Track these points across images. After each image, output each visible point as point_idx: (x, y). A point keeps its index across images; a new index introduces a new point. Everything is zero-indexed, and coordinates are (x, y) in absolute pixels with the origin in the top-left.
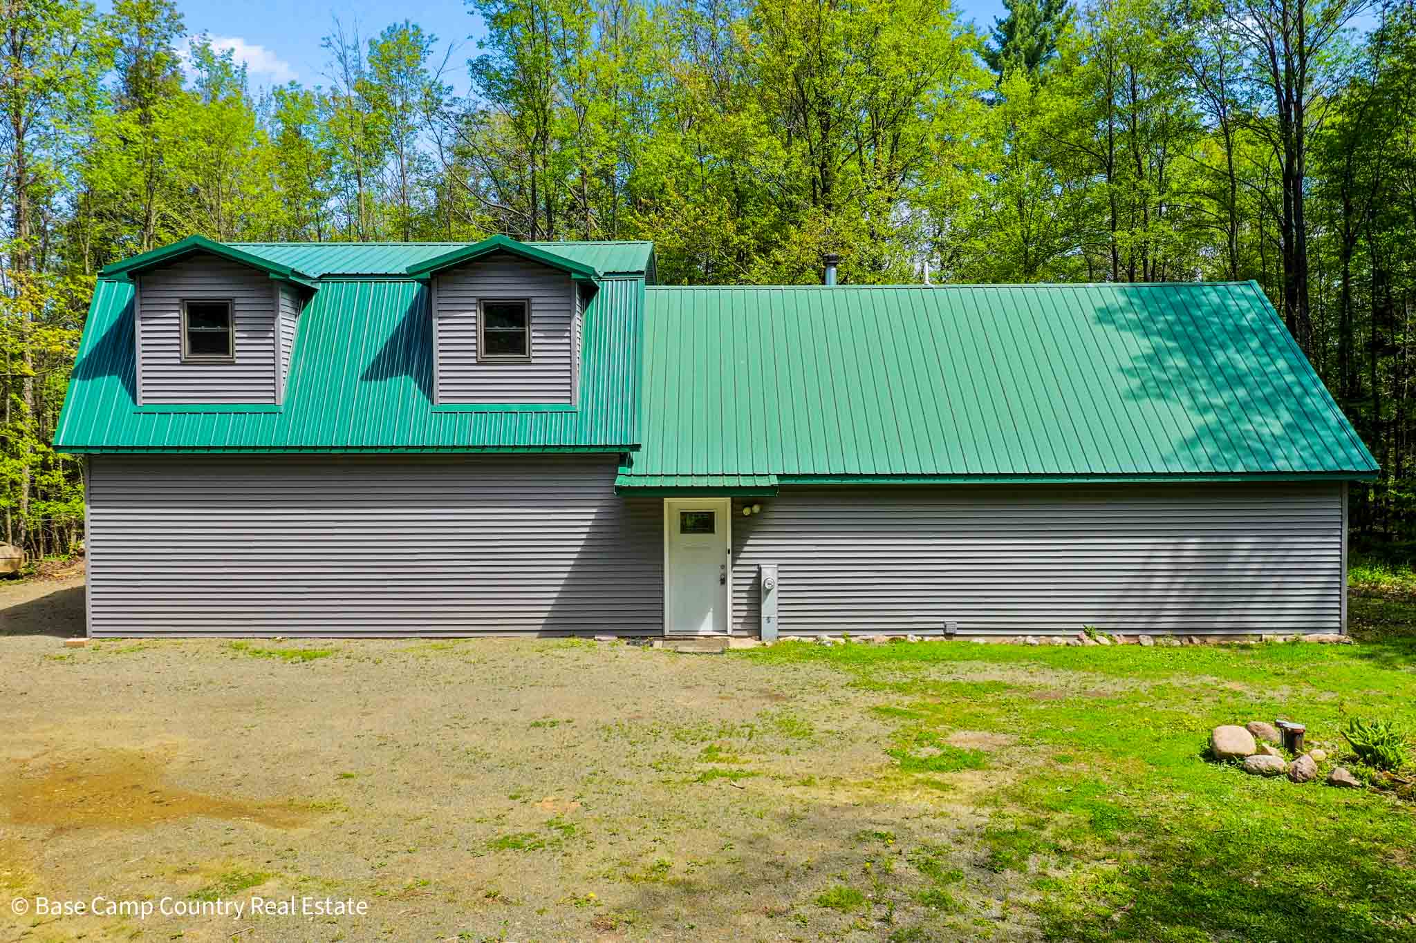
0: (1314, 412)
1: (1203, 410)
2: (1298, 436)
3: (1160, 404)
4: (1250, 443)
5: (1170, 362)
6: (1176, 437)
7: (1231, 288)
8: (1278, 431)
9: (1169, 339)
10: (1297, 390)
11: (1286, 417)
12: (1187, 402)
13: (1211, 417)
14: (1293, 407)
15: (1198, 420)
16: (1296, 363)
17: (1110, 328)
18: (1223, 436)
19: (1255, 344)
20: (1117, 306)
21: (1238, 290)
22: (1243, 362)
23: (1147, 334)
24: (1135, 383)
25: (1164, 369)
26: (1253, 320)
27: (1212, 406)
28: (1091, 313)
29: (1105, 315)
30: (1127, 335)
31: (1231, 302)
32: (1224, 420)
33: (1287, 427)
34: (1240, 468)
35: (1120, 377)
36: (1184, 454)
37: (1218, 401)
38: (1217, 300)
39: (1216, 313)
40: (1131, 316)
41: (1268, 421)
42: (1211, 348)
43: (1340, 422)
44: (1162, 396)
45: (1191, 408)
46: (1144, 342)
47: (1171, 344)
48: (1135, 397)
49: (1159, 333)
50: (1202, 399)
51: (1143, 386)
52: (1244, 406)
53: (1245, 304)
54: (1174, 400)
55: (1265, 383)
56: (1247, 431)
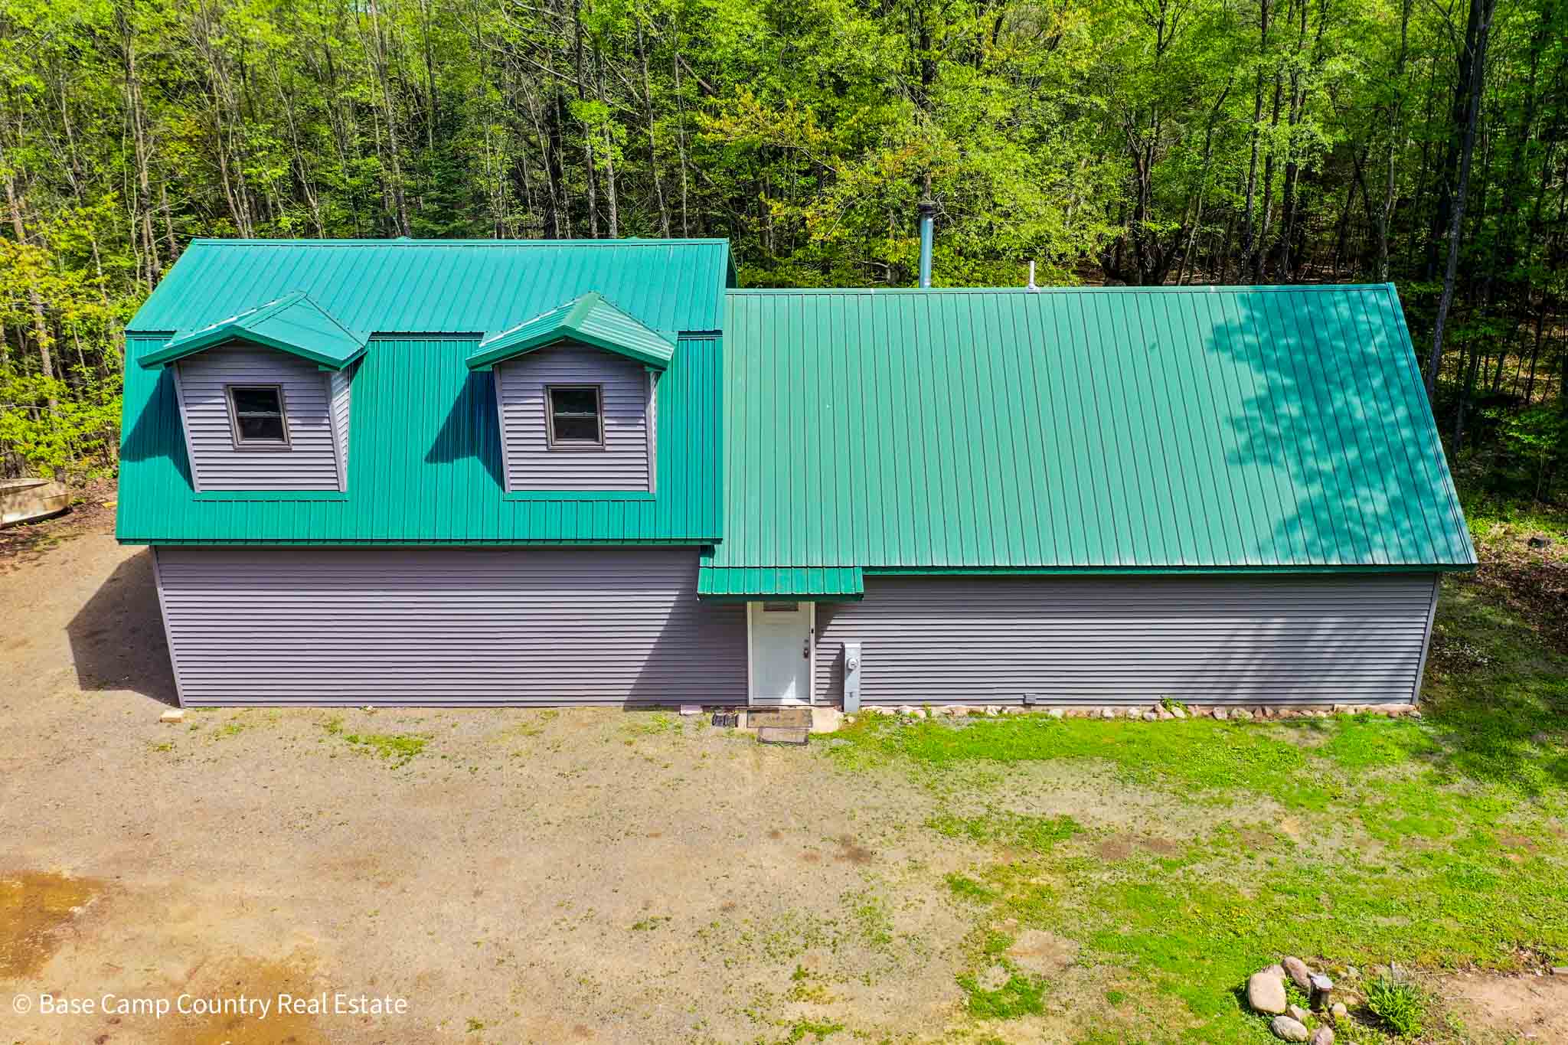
0: (1424, 481)
1: (1308, 479)
2: (1400, 516)
3: (1266, 470)
4: (1351, 525)
5: (1284, 409)
6: (1276, 517)
7: (1365, 293)
8: (1382, 508)
9: (1286, 375)
10: (1411, 450)
11: (1394, 489)
12: (1294, 468)
13: (1315, 489)
14: (1403, 475)
15: (1302, 493)
16: (1417, 412)
17: (1226, 356)
18: (1324, 516)
19: (1377, 382)
20: (1237, 323)
21: (1372, 299)
22: (1361, 409)
23: (1264, 366)
24: (1243, 438)
25: (1276, 420)
26: (1381, 346)
27: (1320, 473)
28: (1207, 333)
29: (1221, 339)
30: (1243, 367)
31: (1362, 317)
32: (1328, 493)
33: (1393, 503)
34: (1335, 561)
35: (1227, 429)
36: (1281, 540)
37: (1326, 467)
38: (1346, 313)
39: (1343, 333)
40: (1250, 339)
41: (1374, 494)
42: (1331, 387)
43: (1449, 497)
44: (1269, 459)
45: (1296, 476)
46: (1260, 379)
47: (1288, 381)
48: (1241, 461)
49: (1278, 365)
50: (1310, 462)
51: (1250, 444)
52: (1352, 474)
53: (1376, 320)
54: (1282, 466)
55: (1380, 441)
56: (1350, 509)
